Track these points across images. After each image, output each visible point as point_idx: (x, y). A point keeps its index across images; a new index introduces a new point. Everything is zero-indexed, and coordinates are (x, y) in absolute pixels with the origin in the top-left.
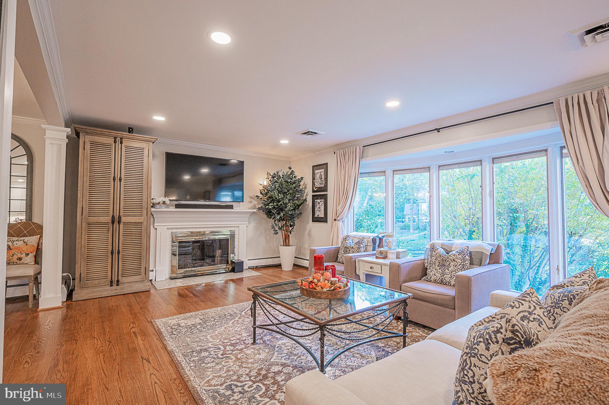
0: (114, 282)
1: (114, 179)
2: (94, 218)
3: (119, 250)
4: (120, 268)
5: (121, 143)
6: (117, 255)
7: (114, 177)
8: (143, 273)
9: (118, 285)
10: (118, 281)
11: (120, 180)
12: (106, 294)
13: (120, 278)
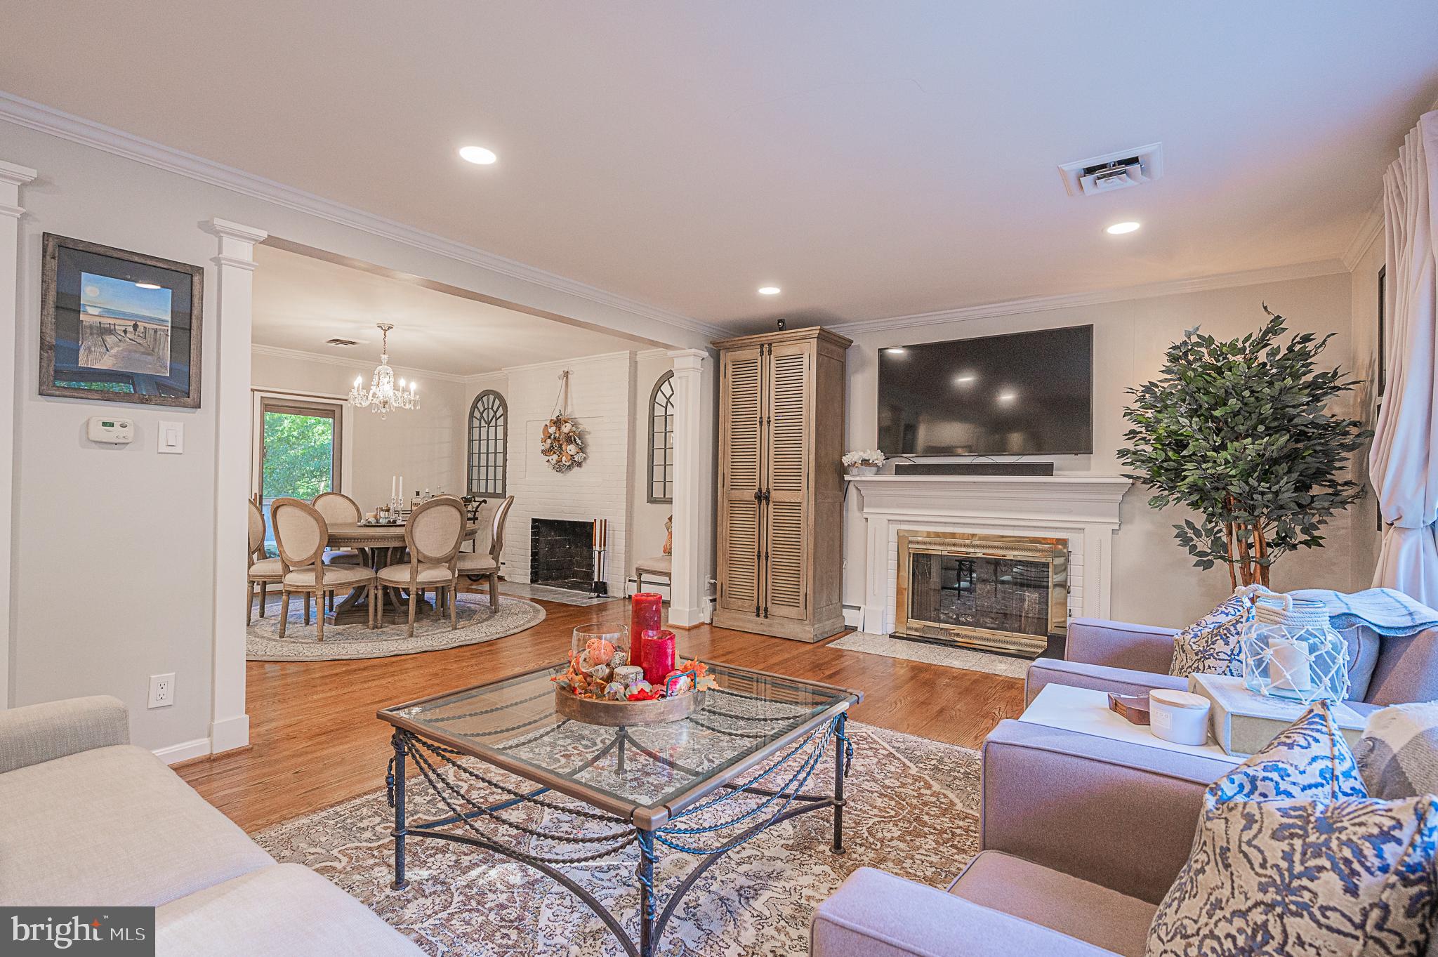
0: (762, 611)
1: (761, 423)
2: (737, 491)
3: (767, 553)
4: (769, 587)
5: (770, 352)
6: (765, 562)
7: (761, 418)
8: (802, 605)
9: (766, 617)
10: (766, 610)
11: (769, 422)
12: (749, 627)
13: (769, 604)
